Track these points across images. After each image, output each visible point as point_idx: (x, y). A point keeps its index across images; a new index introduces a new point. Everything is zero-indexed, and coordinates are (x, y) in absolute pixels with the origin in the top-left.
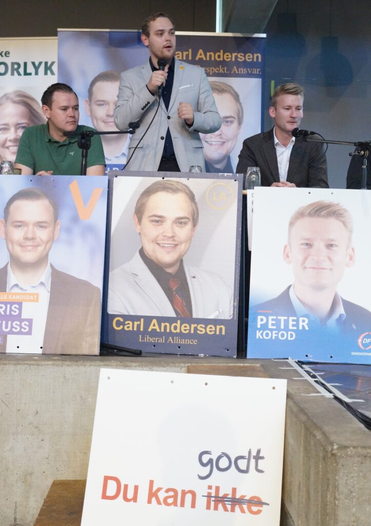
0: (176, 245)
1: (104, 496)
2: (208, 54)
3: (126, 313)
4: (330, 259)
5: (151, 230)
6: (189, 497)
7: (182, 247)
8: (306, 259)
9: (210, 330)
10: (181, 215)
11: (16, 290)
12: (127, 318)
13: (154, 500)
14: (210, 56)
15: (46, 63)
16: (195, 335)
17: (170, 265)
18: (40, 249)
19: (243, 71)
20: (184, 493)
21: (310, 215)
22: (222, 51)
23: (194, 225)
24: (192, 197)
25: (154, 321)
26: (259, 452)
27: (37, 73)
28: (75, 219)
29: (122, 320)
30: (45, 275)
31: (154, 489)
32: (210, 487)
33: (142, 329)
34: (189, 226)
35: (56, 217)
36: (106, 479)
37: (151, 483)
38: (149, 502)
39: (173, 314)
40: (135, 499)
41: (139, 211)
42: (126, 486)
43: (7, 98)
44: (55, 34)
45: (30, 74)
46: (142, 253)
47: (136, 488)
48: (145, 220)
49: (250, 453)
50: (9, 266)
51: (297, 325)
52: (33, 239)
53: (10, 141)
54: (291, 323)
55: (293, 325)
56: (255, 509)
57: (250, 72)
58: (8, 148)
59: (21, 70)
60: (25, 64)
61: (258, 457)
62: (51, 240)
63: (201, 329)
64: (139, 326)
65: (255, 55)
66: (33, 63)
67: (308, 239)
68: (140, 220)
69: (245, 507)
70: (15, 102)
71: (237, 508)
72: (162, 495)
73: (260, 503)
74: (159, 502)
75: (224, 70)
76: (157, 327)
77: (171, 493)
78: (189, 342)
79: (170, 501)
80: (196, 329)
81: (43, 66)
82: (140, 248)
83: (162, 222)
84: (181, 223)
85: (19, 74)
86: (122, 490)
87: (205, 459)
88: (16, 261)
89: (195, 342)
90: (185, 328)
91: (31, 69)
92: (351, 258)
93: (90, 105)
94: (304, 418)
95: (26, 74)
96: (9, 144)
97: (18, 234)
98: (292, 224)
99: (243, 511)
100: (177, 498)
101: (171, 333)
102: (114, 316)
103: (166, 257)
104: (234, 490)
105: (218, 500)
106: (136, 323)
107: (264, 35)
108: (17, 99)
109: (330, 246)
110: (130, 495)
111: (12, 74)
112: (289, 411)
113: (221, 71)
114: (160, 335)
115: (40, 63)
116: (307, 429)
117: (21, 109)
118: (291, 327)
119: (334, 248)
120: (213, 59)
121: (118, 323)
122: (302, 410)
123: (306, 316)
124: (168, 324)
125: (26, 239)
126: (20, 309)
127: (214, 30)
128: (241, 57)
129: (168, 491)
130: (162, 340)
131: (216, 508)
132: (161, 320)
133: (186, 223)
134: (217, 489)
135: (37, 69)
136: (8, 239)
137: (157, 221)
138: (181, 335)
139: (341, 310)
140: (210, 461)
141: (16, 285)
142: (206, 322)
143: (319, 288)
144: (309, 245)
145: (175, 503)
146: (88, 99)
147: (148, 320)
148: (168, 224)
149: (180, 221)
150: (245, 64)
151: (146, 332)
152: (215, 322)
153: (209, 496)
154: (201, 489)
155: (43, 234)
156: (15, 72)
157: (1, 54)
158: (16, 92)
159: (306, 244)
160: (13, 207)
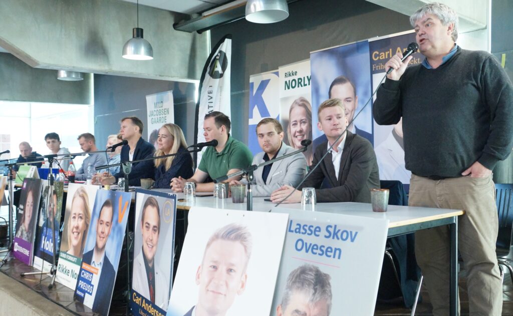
3: (136, 290)
5: (146, 234)
8: (210, 282)
11: (93, 265)
21: (222, 237)
27: (309, 84)
30: (102, 257)
34: (157, 233)
35: (112, 219)
41: (143, 219)
43: (296, 103)
46: (143, 249)
48: (144, 225)
50: (94, 249)
53: (298, 132)
58: (296, 137)
59: (302, 83)
60: (304, 78)
66: (308, 77)
67: (215, 262)
70: (300, 105)
80: (156, 313)
85: (302, 86)
88: (97, 246)
90: (152, 311)
91: (306, 82)
92: (243, 286)
95: (305, 85)
96: (297, 134)
98: (208, 245)
103: (149, 254)
108: (301, 103)
111: (298, 87)
117: (302, 109)
119: (232, 273)
125: (102, 233)
135: (309, 81)
137: (147, 227)
141: (94, 262)
148: (151, 229)
156: (300, 85)
157: (293, 74)
158: (300, 98)
159: (214, 267)
160: (102, 211)
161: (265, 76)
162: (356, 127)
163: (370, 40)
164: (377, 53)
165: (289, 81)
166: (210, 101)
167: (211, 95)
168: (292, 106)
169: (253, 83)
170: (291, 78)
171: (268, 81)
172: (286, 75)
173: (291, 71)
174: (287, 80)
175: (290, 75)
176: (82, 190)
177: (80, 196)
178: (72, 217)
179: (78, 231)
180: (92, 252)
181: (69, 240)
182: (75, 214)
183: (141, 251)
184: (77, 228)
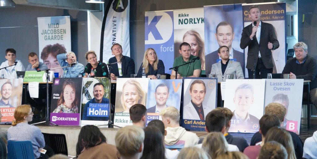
0: (200, 99)
2: (262, 12)
3: (188, 119)
4: (246, 102)
5: (194, 95)
7: (202, 100)
8: (239, 102)
10: (202, 90)
11: (158, 112)
12: (188, 120)
14: (263, 13)
17: (199, 105)
18: (164, 101)
19: (276, 18)
21: (241, 88)
22: (267, 10)
23: (205, 93)
24: (204, 85)
25: (195, 121)
27: (198, 23)
28: (173, 92)
29: (187, 121)
30: (165, 108)
33: (192, 123)
34: (204, 93)
35: (168, 91)
39: (200, 119)
41: (191, 89)
43: (188, 33)
45: (196, 23)
46: (192, 101)
48: (192, 92)
50: (156, 106)
51: (236, 122)
52: (162, 98)
54: (234, 121)
55: (235, 122)
57: (279, 18)
59: (193, 22)
60: (194, 19)
62: (167, 98)
64: (191, 123)
65: (282, 11)
66: (197, 19)
67: (240, 96)
68: (191, 92)
70: (191, 35)
75: (268, 18)
76: (195, 123)
81: (201, 19)
82: (191, 100)
83: (197, 92)
84: (202, 92)
85: (192, 23)
88: (158, 104)
90: (203, 123)
91: (196, 21)
92: (253, 101)
93: (217, 36)
95: (195, 23)
97: (159, 97)
98: (236, 91)
101: (199, 125)
102: (185, 120)
103: (198, 102)
106: (190, 122)
108: (192, 33)
109: (247, 98)
111: (190, 23)
113: (267, 18)
114: (196, 125)
115: (200, 18)
117: (193, 37)
118: (234, 123)
119: (248, 98)
120: (264, 14)
121: (186, 122)
123: (239, 119)
124: (198, 122)
126: (158, 118)
128: (275, 12)
130: (197, 127)
132: (197, 121)
133: (203, 93)
135: (198, 21)
136: (156, 98)
137: (195, 92)
138: (202, 125)
141: (158, 111)
144: (241, 98)
146: (216, 33)
147: (193, 121)
148: (198, 93)
149: (201, 92)
150: (277, 15)
151: (193, 125)
155: (165, 96)
156: (191, 23)
157: (185, 16)
158: (191, 30)
159: (240, 97)
160: (157, 89)
161: (158, 13)
162: (233, 49)
163: (243, 4)
164: (247, 12)
165: (182, 20)
166: (114, 27)
167: (115, 23)
168: (185, 35)
169: (147, 17)
170: (184, 18)
171: (161, 17)
172: (179, 15)
173: (184, 14)
174: (181, 18)
175: (183, 16)
176: (133, 81)
177: (131, 84)
178: (124, 95)
179: (133, 100)
180: (155, 107)
181: (123, 106)
182: (127, 93)
183: (191, 102)
184: (131, 99)
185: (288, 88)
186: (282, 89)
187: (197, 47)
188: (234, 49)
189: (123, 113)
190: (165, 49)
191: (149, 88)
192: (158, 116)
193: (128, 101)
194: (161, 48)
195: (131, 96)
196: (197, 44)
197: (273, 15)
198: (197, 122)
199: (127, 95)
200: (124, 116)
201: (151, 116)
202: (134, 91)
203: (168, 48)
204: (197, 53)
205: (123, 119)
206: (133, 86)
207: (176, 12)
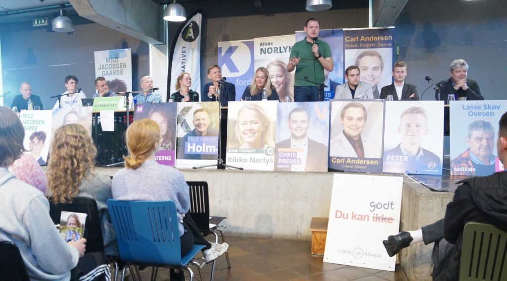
0: (358, 129)
1: (336, 217)
2: (366, 38)
3: (337, 156)
4: (417, 131)
5: (347, 123)
6: (366, 218)
8: (407, 132)
9: (372, 162)
10: (360, 116)
11: (294, 147)
12: (338, 158)
13: (354, 218)
14: (367, 39)
15: (290, 47)
16: (365, 165)
17: (355, 137)
18: (303, 131)
19: (383, 45)
20: (365, 216)
21: (410, 113)
22: (373, 36)
23: (365, 120)
24: (364, 109)
25: (349, 159)
26: (392, 202)
28: (317, 119)
29: (335, 159)
30: (305, 141)
31: (354, 214)
32: (374, 214)
33: (344, 162)
34: (363, 120)
36: (337, 211)
37: (353, 213)
38: (352, 219)
39: (356, 156)
40: (347, 218)
41: (343, 115)
42: (344, 214)
43: (272, 64)
44: (294, 33)
45: (282, 52)
46: (344, 132)
47: (348, 215)
48: (345, 119)
49: (389, 203)
50: (291, 138)
51: (403, 159)
52: (300, 127)
56: (390, 221)
57: (387, 45)
59: (278, 51)
60: (280, 48)
61: (392, 204)
62: (308, 128)
63: (368, 162)
64: (342, 161)
65: (389, 37)
66: (284, 47)
67: (408, 123)
68: (343, 119)
69: (387, 221)
71: (384, 221)
72: (357, 217)
73: (392, 219)
74: (356, 219)
76: (350, 162)
77: (360, 216)
78: (363, 167)
79: (360, 219)
80: (366, 162)
81: (288, 48)
82: (343, 130)
83: (352, 119)
84: (360, 120)
85: (278, 52)
86: (342, 215)
87: (373, 204)
88: (294, 136)
89: (365, 167)
90: (361, 162)
91: (283, 50)
94: (408, 188)
95: (280, 52)
97: (294, 126)
98: (402, 117)
99: (386, 222)
100: (362, 218)
101: (356, 164)
102: (333, 157)
103: (353, 133)
104: (383, 215)
105: (377, 218)
106: (341, 160)
107: (394, 27)
108: (277, 64)
109: (418, 126)
110: (345, 216)
111: (274, 53)
112: (404, 188)
113: (373, 45)
114: (351, 164)
115: (287, 47)
116: (410, 191)
119: (420, 127)
121: (334, 160)
122: (408, 186)
123: (407, 155)
124: (354, 161)
125: (298, 127)
126: (296, 155)
127: (368, 26)
128: (382, 38)
129: (359, 215)
130: (352, 167)
131: (376, 221)
132: (351, 159)
133: (362, 120)
134: (377, 215)
135: (285, 49)
136: (290, 127)
137: (350, 119)
138: (360, 165)
139: (421, 153)
140: (374, 205)
141: (294, 145)
142: (370, 159)
143: (412, 144)
145: (361, 220)
147: (346, 159)
148: (354, 120)
149: (359, 119)
150: (384, 42)
151: (345, 164)
152: (374, 159)
153: (374, 217)
154: (371, 215)
155: (304, 125)
156: (276, 52)
157: (269, 44)
158: (276, 60)
159: (408, 126)
160: (292, 115)
161: (233, 43)
162: (330, 80)
163: (344, 29)
164: (349, 37)
165: (265, 49)
166: (183, 58)
167: (184, 54)
169: (221, 48)
170: (267, 47)
171: (236, 47)
172: (261, 44)
173: (267, 42)
174: (263, 47)
175: (266, 44)
176: (252, 105)
177: (250, 109)
178: (240, 124)
179: (254, 132)
180: (289, 140)
181: (239, 140)
182: (245, 121)
183: (342, 133)
184: (251, 130)
185: (491, 113)
186: (482, 115)
187: (283, 79)
188: (332, 80)
189: (239, 149)
190: (241, 83)
191: (279, 113)
192: (296, 153)
193: (246, 132)
194: (237, 81)
195: (250, 125)
196: (284, 75)
197: (381, 42)
198: (352, 161)
199: (244, 124)
200: (241, 152)
201: (285, 152)
202: (255, 119)
203: (245, 81)
204: (283, 87)
205: (240, 158)
206: (253, 112)
207: (257, 41)
